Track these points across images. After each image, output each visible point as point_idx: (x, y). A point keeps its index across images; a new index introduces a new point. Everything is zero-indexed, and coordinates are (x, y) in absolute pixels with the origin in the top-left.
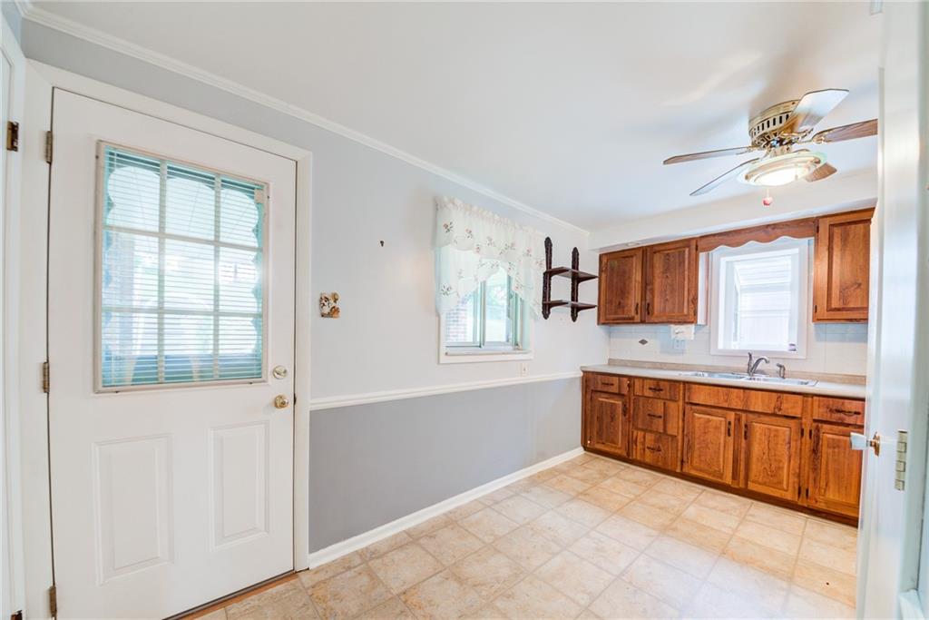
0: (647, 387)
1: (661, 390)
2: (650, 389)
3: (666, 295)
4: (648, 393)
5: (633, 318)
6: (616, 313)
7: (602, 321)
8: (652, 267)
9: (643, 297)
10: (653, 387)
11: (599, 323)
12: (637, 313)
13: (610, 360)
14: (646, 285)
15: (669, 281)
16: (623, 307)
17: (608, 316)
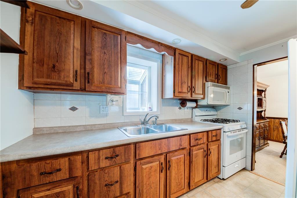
0: (102, 157)
1: (117, 156)
2: (106, 158)
3: (104, 69)
4: (104, 163)
5: (71, 85)
6: (49, 77)
7: (26, 84)
8: (92, 39)
9: (83, 66)
10: (109, 156)
11: (21, 86)
12: (76, 80)
13: (35, 129)
14: (85, 54)
15: (107, 57)
16: (59, 71)
17: (36, 79)
